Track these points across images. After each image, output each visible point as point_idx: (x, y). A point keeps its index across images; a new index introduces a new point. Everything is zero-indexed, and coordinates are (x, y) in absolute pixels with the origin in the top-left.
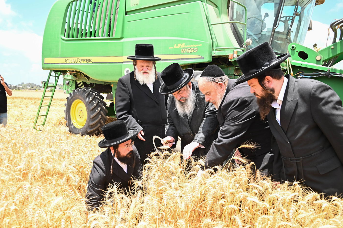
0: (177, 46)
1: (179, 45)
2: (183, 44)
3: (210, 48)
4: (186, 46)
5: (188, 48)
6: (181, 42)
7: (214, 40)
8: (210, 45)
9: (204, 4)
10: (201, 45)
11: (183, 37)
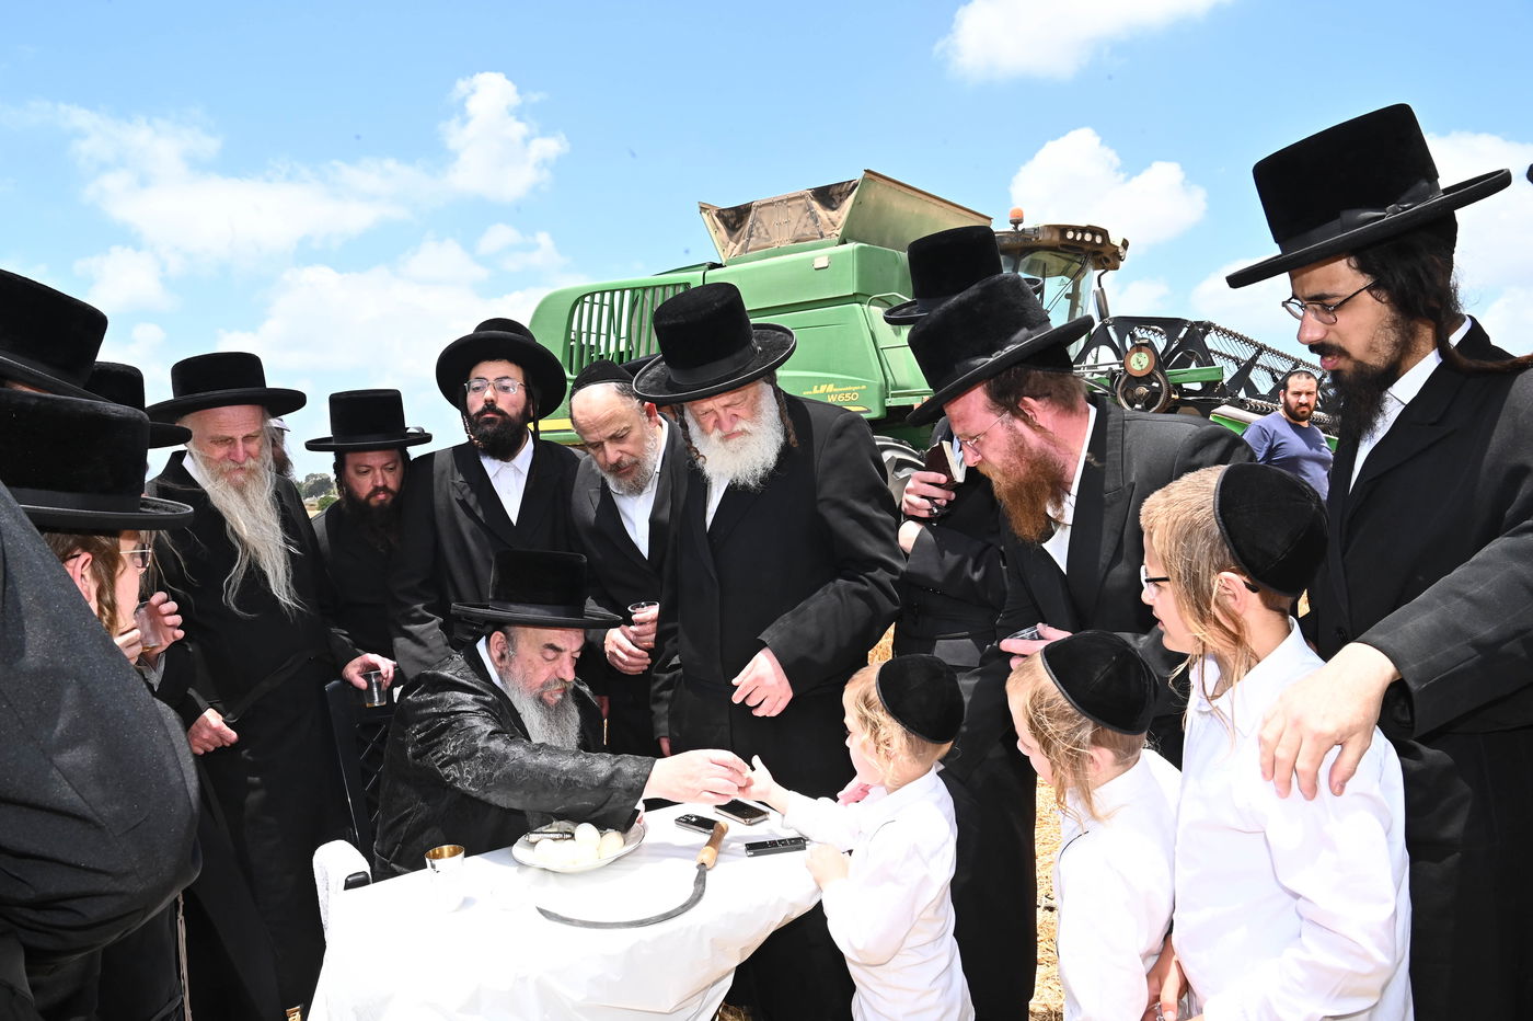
0: (818, 389)
1: (823, 388)
2: (831, 386)
3: (881, 391)
4: (836, 390)
5: (841, 392)
6: (827, 381)
7: (889, 377)
8: (881, 386)
9: (865, 306)
10: (864, 387)
11: (829, 372)
